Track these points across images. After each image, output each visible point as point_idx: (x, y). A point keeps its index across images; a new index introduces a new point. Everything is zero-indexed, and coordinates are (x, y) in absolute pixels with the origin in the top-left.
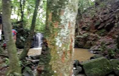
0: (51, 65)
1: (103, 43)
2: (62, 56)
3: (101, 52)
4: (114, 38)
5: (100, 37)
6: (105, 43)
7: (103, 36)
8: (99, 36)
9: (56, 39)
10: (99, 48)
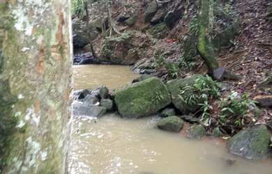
0: (8, 80)
1: (159, 53)
2: (37, 57)
3: (154, 70)
4: (180, 41)
5: (155, 40)
6: (163, 52)
7: (161, 37)
8: (154, 37)
9: (14, 12)
10: (151, 62)
